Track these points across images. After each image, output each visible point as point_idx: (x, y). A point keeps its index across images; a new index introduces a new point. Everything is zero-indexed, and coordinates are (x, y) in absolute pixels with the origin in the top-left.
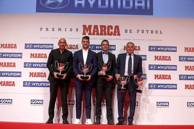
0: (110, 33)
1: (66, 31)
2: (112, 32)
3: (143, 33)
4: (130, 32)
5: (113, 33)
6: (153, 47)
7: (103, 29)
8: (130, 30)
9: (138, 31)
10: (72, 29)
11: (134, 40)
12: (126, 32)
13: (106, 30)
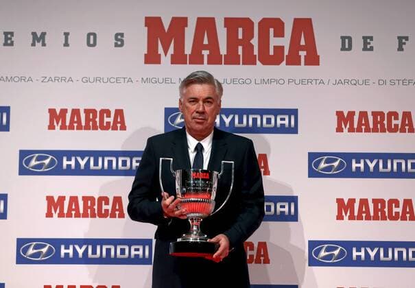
0: (271, 53)
1: (66, 44)
2: (282, 47)
4: (367, 47)
5: (286, 52)
7: (240, 37)
8: (365, 38)
9: (402, 41)
10: (95, 35)
11: (385, 82)
12: (347, 47)
13: (252, 37)
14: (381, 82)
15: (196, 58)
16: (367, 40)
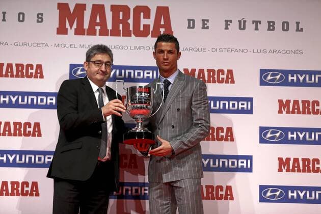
0: (142, 29)
1: (4, 20)
2: (149, 26)
3: (244, 28)
4: (205, 26)
5: (151, 29)
6: (275, 72)
7: (121, 18)
8: (203, 21)
9: (228, 23)
10: (23, 14)
11: (216, 50)
12: (191, 26)
13: (129, 18)
14: (214, 50)
15: (91, 32)
16: (204, 22)
